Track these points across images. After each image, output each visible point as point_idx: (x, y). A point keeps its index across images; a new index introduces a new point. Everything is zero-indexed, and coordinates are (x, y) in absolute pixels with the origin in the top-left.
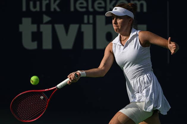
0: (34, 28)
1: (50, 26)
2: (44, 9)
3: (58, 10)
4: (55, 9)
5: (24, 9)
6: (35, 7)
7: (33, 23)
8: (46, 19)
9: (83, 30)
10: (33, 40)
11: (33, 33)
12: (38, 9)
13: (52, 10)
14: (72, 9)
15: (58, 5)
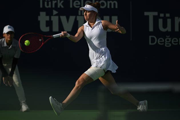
0: (47, 18)
1: (57, 17)
2: (54, 6)
3: (62, 7)
4: (60, 6)
5: (41, 6)
6: (48, 5)
7: (47, 15)
8: (55, 12)
9: (78, 19)
10: (47, 26)
11: (47, 22)
12: (50, 6)
13: (59, 7)
14: (71, 6)
15: (62, 4)
